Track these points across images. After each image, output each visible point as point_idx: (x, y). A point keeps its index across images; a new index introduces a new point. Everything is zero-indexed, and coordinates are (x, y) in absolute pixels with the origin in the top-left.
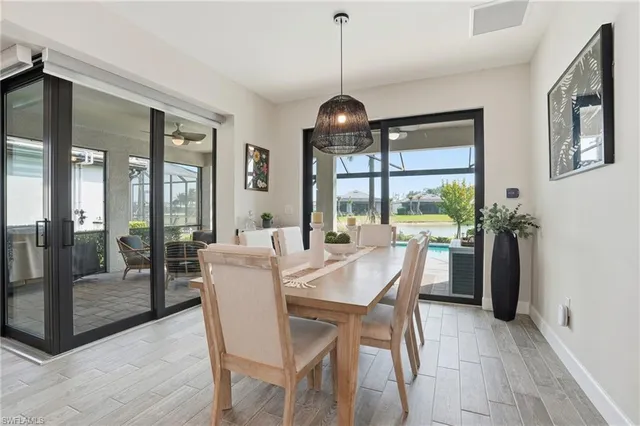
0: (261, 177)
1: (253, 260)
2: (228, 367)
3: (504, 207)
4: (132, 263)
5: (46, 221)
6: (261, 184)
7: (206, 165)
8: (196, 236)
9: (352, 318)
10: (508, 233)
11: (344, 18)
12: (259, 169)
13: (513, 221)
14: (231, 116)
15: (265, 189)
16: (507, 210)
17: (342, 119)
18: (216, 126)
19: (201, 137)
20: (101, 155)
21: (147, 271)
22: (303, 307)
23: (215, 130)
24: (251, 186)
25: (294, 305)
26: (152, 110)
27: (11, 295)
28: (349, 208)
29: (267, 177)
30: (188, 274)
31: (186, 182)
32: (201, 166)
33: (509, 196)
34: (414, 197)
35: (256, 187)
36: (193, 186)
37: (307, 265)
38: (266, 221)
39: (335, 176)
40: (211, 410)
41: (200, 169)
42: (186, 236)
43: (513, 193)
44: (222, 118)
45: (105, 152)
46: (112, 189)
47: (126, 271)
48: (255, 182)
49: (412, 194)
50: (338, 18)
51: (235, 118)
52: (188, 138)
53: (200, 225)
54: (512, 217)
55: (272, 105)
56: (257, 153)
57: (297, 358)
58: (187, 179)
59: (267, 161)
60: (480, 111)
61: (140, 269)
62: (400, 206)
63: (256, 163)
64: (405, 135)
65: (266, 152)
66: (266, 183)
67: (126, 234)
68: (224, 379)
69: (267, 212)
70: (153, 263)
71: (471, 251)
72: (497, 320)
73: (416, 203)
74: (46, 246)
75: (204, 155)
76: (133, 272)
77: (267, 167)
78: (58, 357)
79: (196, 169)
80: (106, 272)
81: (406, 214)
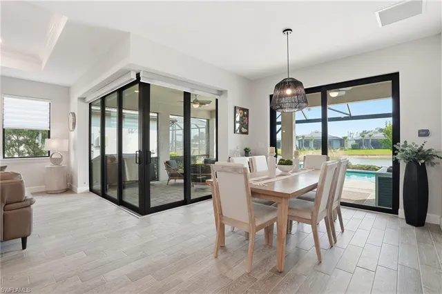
0: (244, 126)
1: (236, 170)
2: (224, 222)
3: (413, 143)
4: (172, 176)
5: (139, 151)
6: (244, 130)
7: (211, 117)
8: (206, 161)
9: (284, 200)
10: (416, 162)
11: (289, 32)
12: (243, 121)
13: (420, 153)
14: (226, 91)
15: (247, 133)
16: (416, 146)
17: (289, 92)
18: (217, 97)
19: (209, 102)
20: (156, 115)
21: (182, 181)
22: (259, 194)
23: (217, 100)
24: (238, 132)
25: (255, 193)
26: (185, 92)
27: (124, 188)
28: (312, 144)
29: (247, 126)
30: (201, 183)
31: (199, 128)
32: (208, 118)
33: (420, 135)
34: (366, 135)
35: (241, 133)
36: (204, 130)
37: (267, 177)
38: (247, 152)
39: (294, 122)
40: (214, 245)
41: (208, 120)
42: (200, 161)
43: (424, 133)
44: (221, 92)
45: (158, 113)
46: (161, 134)
47: (169, 180)
48: (240, 128)
49: (364, 132)
50: (286, 32)
51: (228, 92)
52: (202, 103)
53: (208, 155)
54: (419, 150)
55: (250, 82)
56: (241, 111)
57: (256, 219)
58: (200, 126)
59: (247, 116)
60: (397, 74)
61: (176, 179)
62: (353, 142)
63: (241, 118)
64: (344, 93)
65: (247, 110)
66: (247, 129)
67: (168, 159)
68: (221, 228)
69: (247, 147)
70: (185, 176)
71: (390, 175)
72: (408, 225)
73: (368, 140)
74: (140, 163)
75: (211, 112)
76: (172, 181)
77: (248, 120)
78: (145, 216)
79: (206, 121)
80: (158, 180)
81: (359, 149)
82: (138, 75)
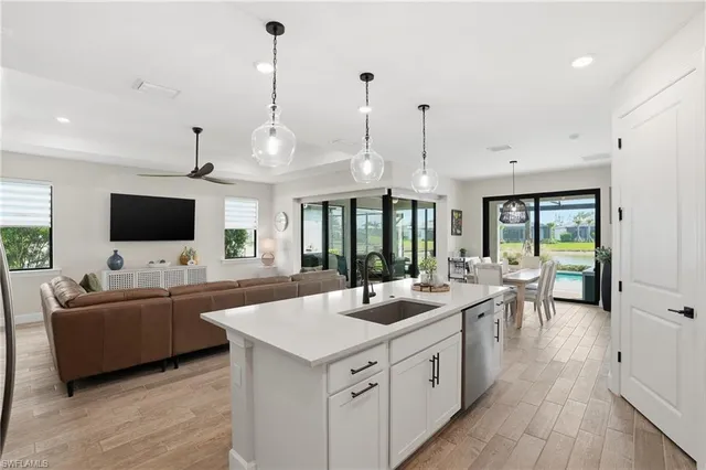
0: (457, 227)
6: (458, 232)
12: (457, 223)
23: (435, 203)
24: (454, 234)
29: (461, 227)
35: (457, 234)
38: (463, 253)
44: (440, 197)
48: (456, 231)
56: (456, 214)
59: (461, 217)
60: (599, 190)
62: (564, 232)
63: (456, 220)
65: (461, 212)
66: (461, 230)
77: (461, 221)
81: (573, 241)
82: (389, 191)
